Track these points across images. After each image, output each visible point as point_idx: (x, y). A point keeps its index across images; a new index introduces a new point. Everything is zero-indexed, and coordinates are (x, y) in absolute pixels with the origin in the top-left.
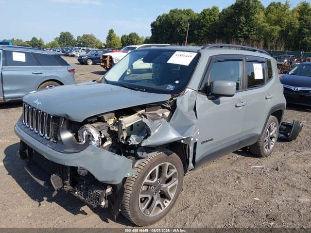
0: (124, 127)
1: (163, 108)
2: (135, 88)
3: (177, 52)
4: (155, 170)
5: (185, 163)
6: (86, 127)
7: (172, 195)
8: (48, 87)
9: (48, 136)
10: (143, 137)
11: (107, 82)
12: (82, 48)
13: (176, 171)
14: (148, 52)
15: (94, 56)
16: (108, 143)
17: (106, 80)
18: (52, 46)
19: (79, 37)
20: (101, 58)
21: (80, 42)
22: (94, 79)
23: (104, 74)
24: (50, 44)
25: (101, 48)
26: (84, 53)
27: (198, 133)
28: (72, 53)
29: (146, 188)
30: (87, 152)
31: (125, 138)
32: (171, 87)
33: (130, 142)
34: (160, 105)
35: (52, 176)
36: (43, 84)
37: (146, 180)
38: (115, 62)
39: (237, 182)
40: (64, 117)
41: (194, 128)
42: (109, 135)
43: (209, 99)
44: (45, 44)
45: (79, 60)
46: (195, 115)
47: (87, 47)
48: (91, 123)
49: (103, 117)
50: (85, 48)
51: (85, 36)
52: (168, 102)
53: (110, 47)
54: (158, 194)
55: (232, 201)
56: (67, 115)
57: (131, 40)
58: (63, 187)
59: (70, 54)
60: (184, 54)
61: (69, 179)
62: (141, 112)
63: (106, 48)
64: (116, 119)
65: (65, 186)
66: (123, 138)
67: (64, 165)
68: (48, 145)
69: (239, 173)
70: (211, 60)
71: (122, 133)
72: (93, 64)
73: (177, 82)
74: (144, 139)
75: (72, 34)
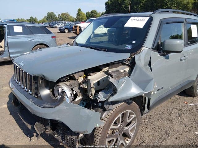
0: (92, 85)
1: (123, 65)
2: (99, 49)
3: (131, 17)
4: (119, 117)
5: (142, 109)
6: (60, 85)
7: (132, 135)
8: (38, 49)
9: (31, 91)
10: (109, 95)
11: (77, 45)
12: (61, 22)
13: (136, 116)
14: (107, 19)
15: (69, 27)
16: (79, 98)
17: (76, 43)
18: (43, 21)
19: (59, 15)
20: (73, 28)
21: (60, 18)
22: (68, 43)
23: (75, 38)
24: (41, 21)
25: (73, 21)
26: (63, 25)
27: (156, 86)
28: (55, 26)
29: (112, 132)
30: (61, 107)
31: (93, 94)
32: (129, 47)
33: (98, 99)
34: (121, 62)
35: (35, 124)
36: (35, 47)
37: (112, 127)
38: (82, 30)
39: (180, 118)
40: (42, 77)
41: (153, 83)
42: (79, 91)
43: (161, 55)
44: (38, 20)
45: (59, 30)
46: (150, 70)
47: (64, 21)
48: (64, 81)
49: (74, 76)
50: (63, 22)
51: (63, 14)
52: (127, 60)
53: (79, 20)
54: (121, 135)
55: (178, 135)
56: (43, 76)
57: (93, 15)
58: (45, 131)
59: (54, 26)
60: (138, 19)
61: (50, 125)
62: (106, 69)
63: (76, 21)
64: (85, 76)
65: (47, 130)
66: (92, 95)
67: (43, 118)
68: (31, 99)
69: (179, 110)
70: (161, 22)
71: (91, 90)
72: (68, 32)
73: (134, 42)
74: (111, 96)
75: (54, 13)
